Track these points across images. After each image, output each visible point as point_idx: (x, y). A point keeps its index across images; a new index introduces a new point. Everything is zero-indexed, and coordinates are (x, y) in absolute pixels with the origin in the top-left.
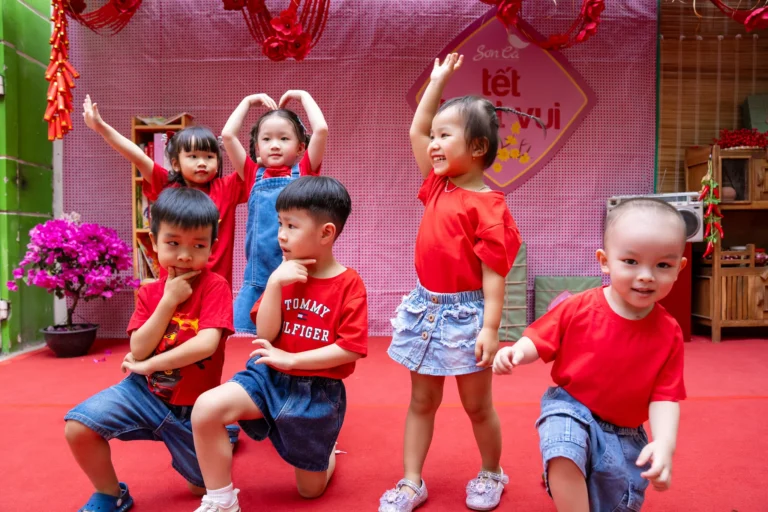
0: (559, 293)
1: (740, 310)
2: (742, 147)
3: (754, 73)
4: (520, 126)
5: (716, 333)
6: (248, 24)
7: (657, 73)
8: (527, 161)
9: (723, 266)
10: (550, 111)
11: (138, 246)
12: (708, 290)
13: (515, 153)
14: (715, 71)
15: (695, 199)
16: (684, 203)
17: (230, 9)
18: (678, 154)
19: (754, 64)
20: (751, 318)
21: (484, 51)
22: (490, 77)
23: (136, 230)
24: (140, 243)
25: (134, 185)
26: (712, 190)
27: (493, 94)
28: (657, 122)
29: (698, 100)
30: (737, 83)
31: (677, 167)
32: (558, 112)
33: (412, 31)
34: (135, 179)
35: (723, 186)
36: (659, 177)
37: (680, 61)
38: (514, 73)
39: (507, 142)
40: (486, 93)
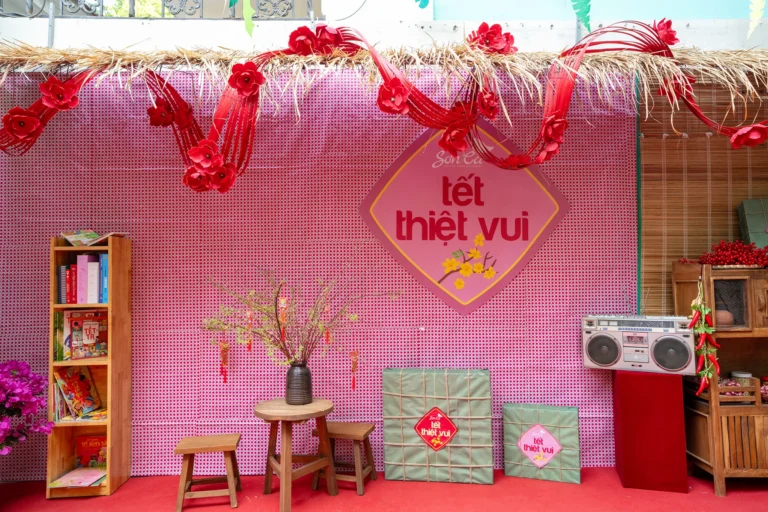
0: (530, 427)
1: (747, 456)
2: (738, 266)
3: (750, 174)
4: (483, 238)
5: (720, 484)
6: (178, 140)
7: (638, 174)
8: (493, 277)
9: (722, 403)
10: (517, 221)
11: (55, 381)
12: (706, 428)
13: (478, 267)
14: (705, 171)
15: (683, 326)
16: (671, 330)
17: (157, 125)
18: (665, 264)
19: (749, 162)
20: (762, 467)
21: (444, 157)
22: (450, 185)
23: (52, 364)
24: (57, 376)
25: (52, 312)
26: (704, 317)
27: (453, 203)
28: (639, 229)
29: (685, 204)
30: (730, 184)
31: (664, 278)
32: (526, 222)
33: (365, 136)
34: (53, 306)
35: (717, 307)
36: (643, 291)
37: (664, 162)
38: (477, 180)
39: (470, 256)
40: (446, 202)
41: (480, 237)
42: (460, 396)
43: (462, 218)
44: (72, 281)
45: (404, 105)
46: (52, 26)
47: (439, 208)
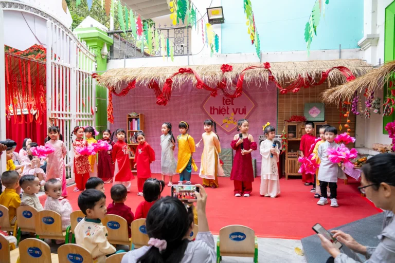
1: (294, 170)
2: (295, 122)
3: (310, 95)
5: (287, 177)
8: (236, 124)
9: (288, 157)
10: (243, 109)
13: (232, 122)
15: (280, 137)
16: (277, 138)
22: (225, 99)
26: (284, 135)
27: (226, 104)
28: (277, 111)
29: (291, 104)
30: (304, 98)
32: (245, 109)
34: (128, 131)
35: (288, 133)
39: (230, 119)
40: (224, 104)
41: (233, 113)
42: (224, 155)
43: (228, 108)
44: (132, 125)
45: (202, 87)
46: (125, 61)
47: (222, 106)
